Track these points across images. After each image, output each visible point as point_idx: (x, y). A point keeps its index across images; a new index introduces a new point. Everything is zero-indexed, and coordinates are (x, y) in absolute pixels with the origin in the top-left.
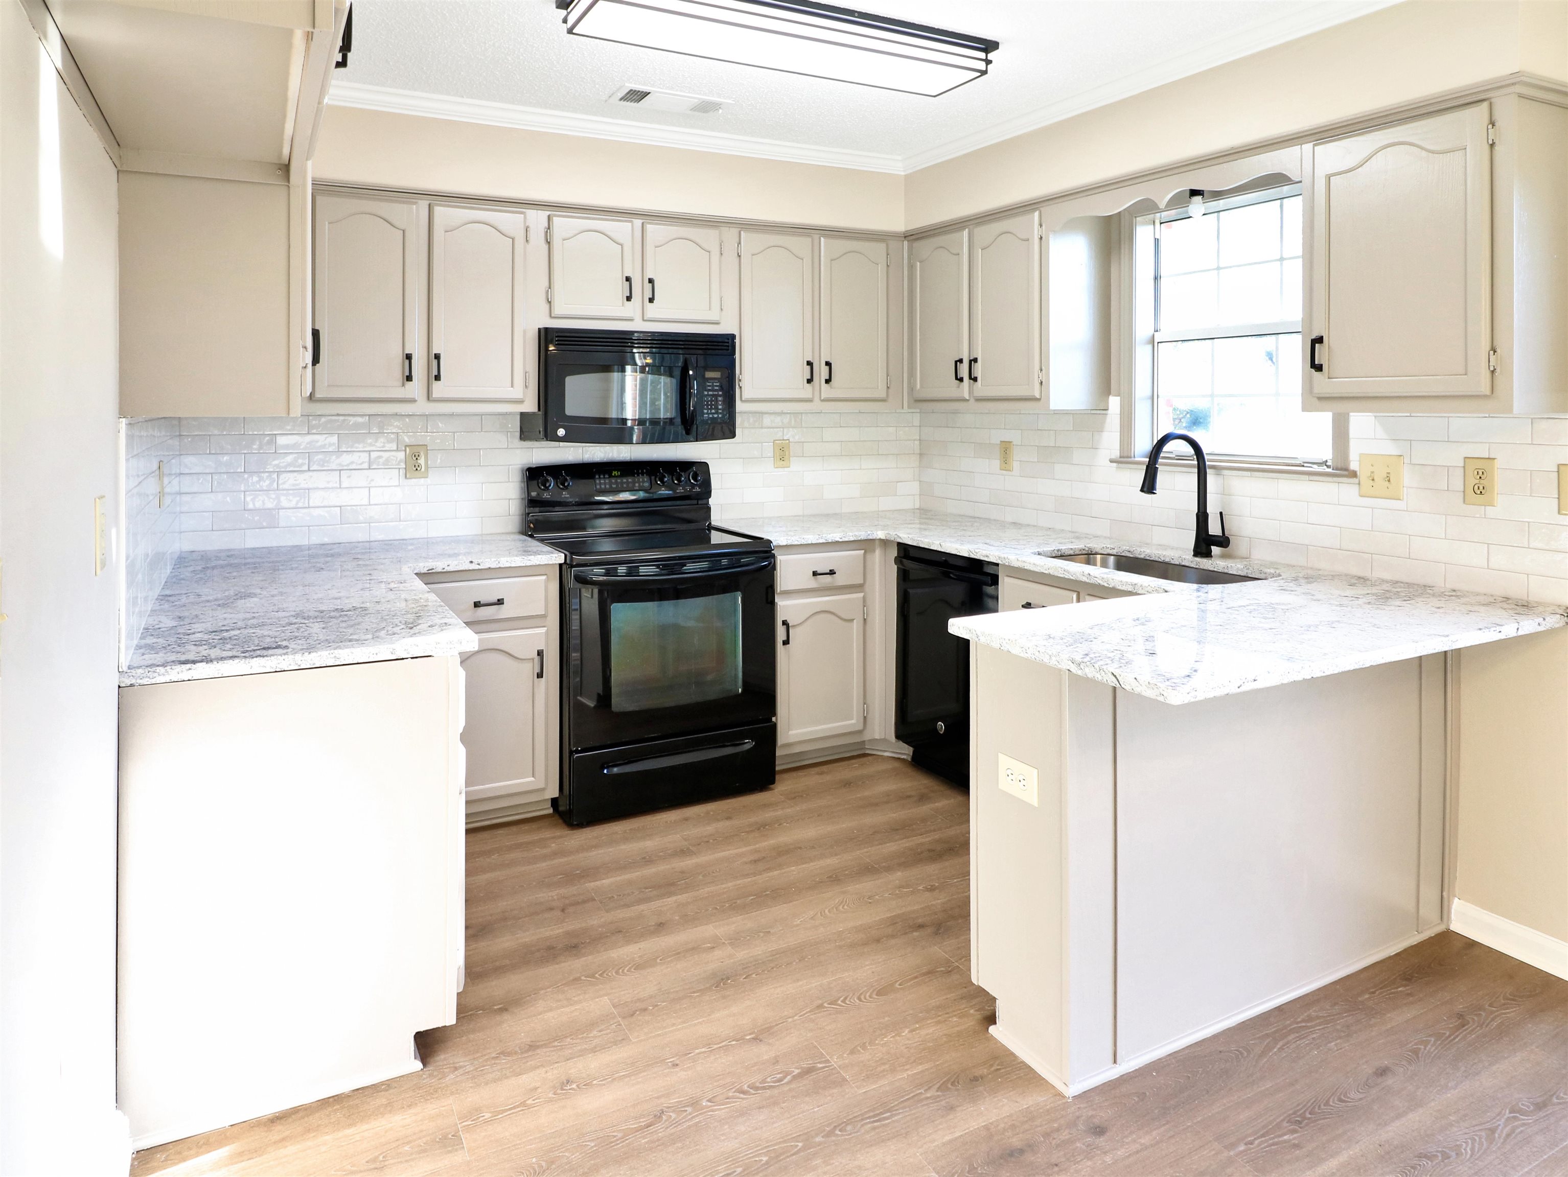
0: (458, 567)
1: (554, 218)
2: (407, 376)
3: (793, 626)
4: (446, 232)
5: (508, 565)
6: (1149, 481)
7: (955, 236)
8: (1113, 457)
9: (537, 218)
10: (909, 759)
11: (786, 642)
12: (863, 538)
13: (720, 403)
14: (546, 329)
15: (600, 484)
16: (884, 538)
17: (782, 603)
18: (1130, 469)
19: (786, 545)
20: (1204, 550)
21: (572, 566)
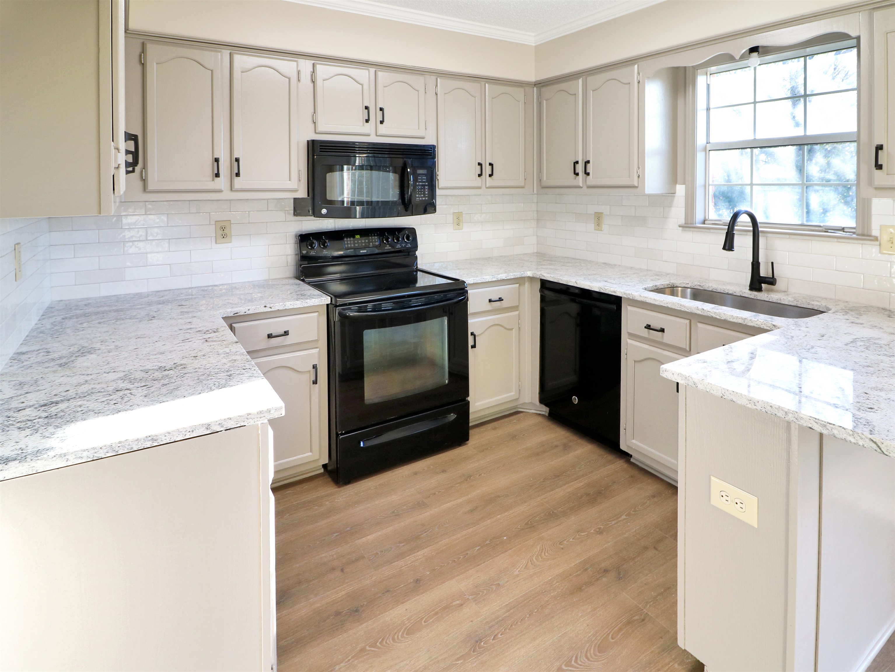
0: (255, 311)
1: (317, 65)
2: (216, 174)
3: (479, 335)
4: (242, 72)
5: (291, 307)
6: (729, 243)
7: (573, 82)
8: (680, 223)
9: (306, 66)
10: (547, 414)
11: (474, 346)
12: (518, 276)
13: (427, 190)
14: (313, 141)
15: (348, 244)
16: (532, 276)
17: (471, 321)
18: (693, 231)
19: (473, 283)
20: (757, 287)
21: (336, 306)
